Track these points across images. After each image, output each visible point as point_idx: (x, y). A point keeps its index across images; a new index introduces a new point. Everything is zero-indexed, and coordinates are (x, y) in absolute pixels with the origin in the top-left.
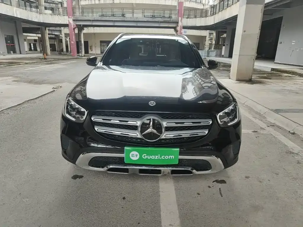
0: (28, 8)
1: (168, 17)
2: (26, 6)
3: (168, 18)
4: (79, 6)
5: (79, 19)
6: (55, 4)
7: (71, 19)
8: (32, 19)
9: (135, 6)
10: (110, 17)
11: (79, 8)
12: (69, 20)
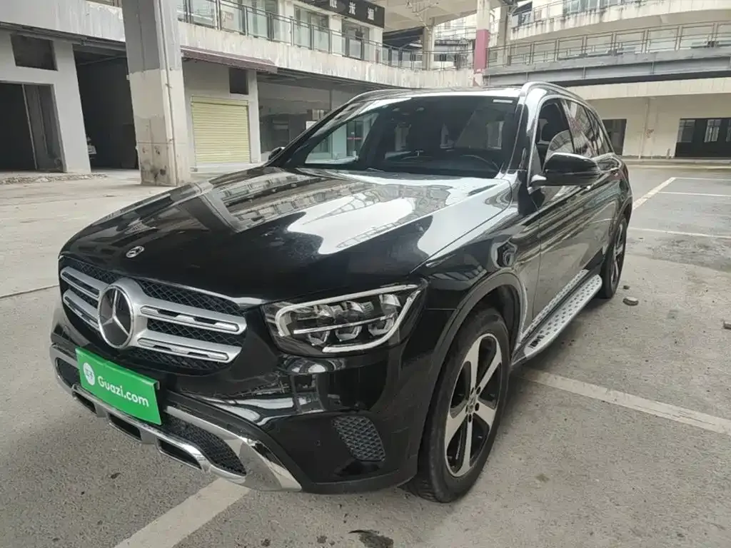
0: (395, 62)
1: (706, 44)
2: (390, 59)
3: (705, 47)
4: (505, 43)
5: (497, 74)
6: (460, 45)
7: (481, 75)
8: (398, 84)
9: (665, 21)
10: (577, 60)
11: (505, 46)
12: (474, 79)
